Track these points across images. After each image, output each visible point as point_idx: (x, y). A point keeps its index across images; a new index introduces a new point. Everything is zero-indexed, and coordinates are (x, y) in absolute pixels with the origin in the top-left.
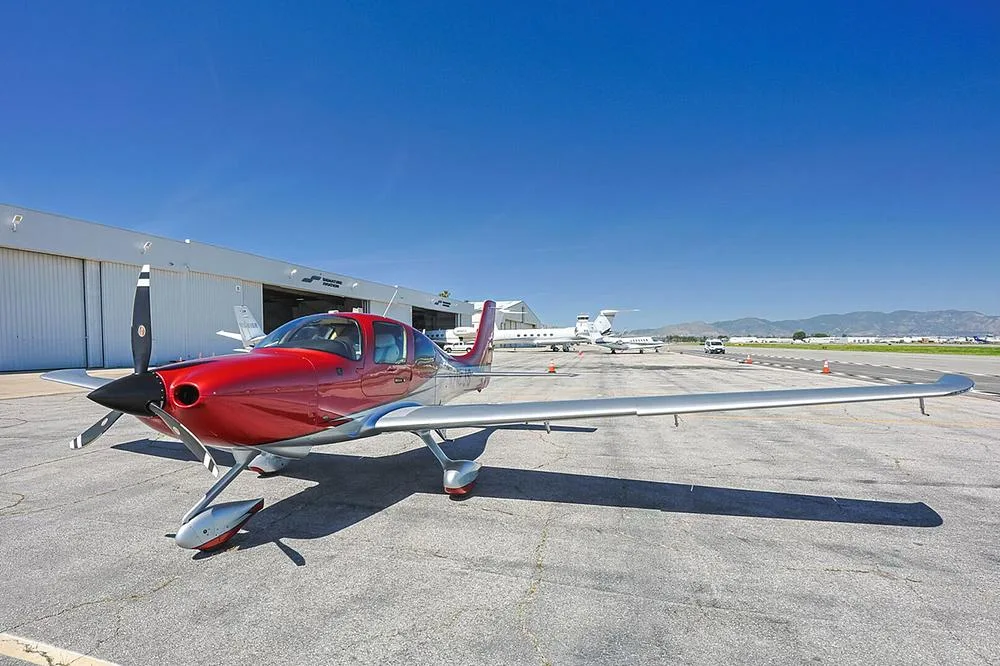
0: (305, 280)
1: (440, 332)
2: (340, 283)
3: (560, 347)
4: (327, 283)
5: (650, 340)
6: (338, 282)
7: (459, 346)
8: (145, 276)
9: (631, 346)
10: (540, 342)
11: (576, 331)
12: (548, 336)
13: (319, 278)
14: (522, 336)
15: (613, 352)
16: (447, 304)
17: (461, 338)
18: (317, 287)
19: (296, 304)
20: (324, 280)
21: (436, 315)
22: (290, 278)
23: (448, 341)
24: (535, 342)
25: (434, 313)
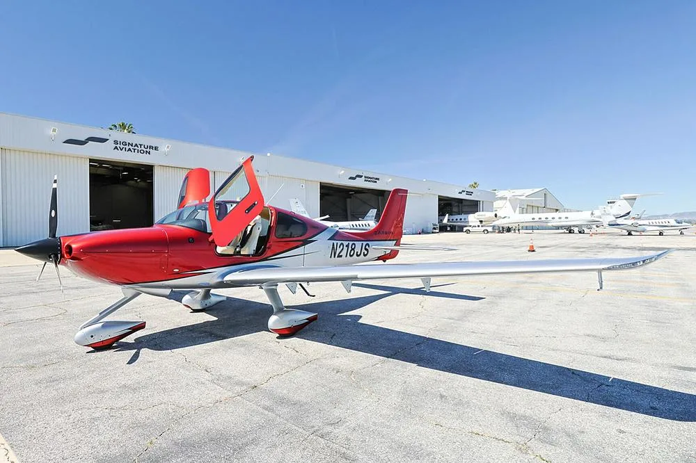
0: (351, 178)
1: (463, 216)
2: (378, 179)
3: (576, 230)
4: (368, 179)
5: (673, 222)
6: (377, 179)
7: (477, 228)
8: (55, 181)
9: (648, 228)
10: (554, 224)
11: (592, 214)
12: (563, 219)
13: (361, 177)
14: (537, 219)
15: (630, 234)
16: (469, 193)
17: (481, 222)
18: (360, 183)
19: (350, 196)
20: (365, 177)
21: (462, 203)
22: (340, 177)
23: (470, 224)
24: (550, 224)
25: (460, 201)
